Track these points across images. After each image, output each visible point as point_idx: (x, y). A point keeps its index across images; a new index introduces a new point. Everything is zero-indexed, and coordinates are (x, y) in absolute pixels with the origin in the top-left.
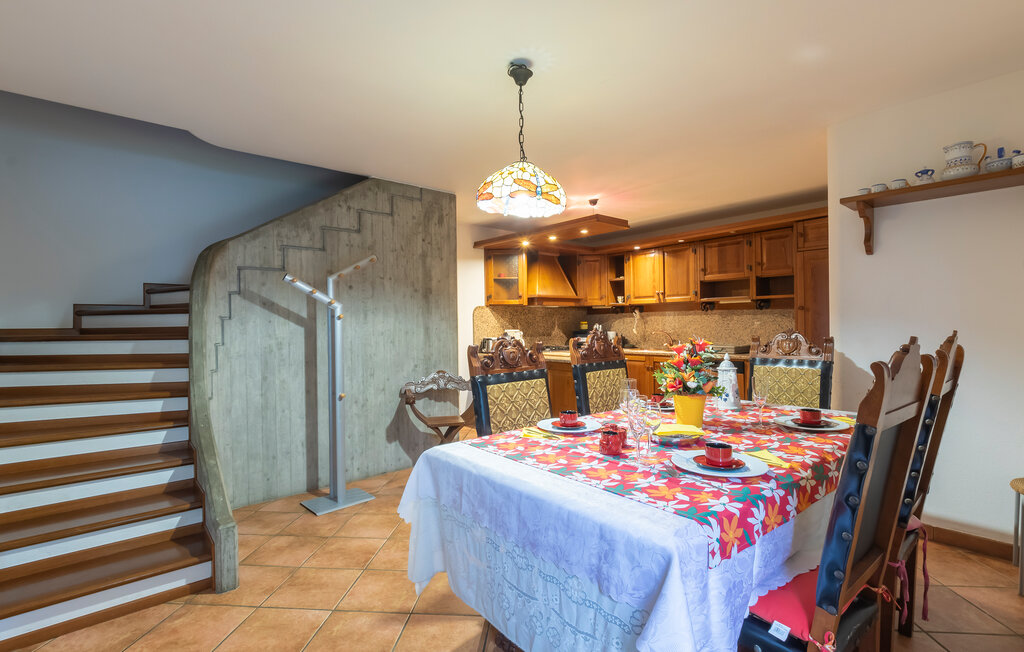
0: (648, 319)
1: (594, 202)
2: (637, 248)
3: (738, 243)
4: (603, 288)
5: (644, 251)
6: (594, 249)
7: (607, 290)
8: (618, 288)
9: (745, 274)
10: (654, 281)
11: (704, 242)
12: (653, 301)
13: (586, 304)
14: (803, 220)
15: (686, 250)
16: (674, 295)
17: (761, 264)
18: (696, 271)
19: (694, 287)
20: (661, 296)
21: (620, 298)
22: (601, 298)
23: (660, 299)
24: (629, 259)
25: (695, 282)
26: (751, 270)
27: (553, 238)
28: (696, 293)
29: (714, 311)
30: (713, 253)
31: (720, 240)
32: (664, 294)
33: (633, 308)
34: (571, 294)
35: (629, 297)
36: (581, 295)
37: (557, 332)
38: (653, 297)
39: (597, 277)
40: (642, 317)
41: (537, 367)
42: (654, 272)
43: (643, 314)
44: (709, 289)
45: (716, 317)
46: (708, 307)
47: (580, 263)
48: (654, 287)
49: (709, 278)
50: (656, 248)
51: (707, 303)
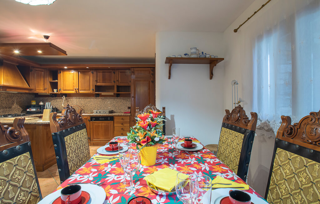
0: (69, 100)
1: (47, 37)
2: (66, 68)
3: (110, 72)
4: (45, 84)
5: (69, 70)
6: (41, 65)
7: (48, 86)
8: (54, 85)
9: (113, 84)
10: (74, 83)
11: (96, 70)
12: (73, 92)
13: (35, 92)
14: (134, 67)
15: (89, 72)
16: (83, 90)
17: (118, 81)
18: (93, 81)
19: (92, 87)
20: (77, 90)
21: (55, 90)
22: (45, 89)
23: (76, 91)
24: (60, 73)
25: (93, 86)
26: (115, 83)
27: (17, 52)
28: (93, 90)
29: (99, 97)
30: (100, 74)
31: (104, 70)
32: (78, 89)
33: (62, 95)
34: (26, 86)
35: (60, 90)
36: (32, 87)
37: (15, 106)
38: (73, 90)
39: (42, 79)
40: (66, 99)
41: (19, 142)
42: (74, 79)
43: (67, 97)
44: (98, 88)
45: (100, 100)
46: (97, 96)
47: (31, 71)
48: (74, 86)
49: (98, 84)
50: (75, 69)
51: (97, 94)
